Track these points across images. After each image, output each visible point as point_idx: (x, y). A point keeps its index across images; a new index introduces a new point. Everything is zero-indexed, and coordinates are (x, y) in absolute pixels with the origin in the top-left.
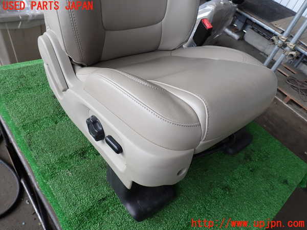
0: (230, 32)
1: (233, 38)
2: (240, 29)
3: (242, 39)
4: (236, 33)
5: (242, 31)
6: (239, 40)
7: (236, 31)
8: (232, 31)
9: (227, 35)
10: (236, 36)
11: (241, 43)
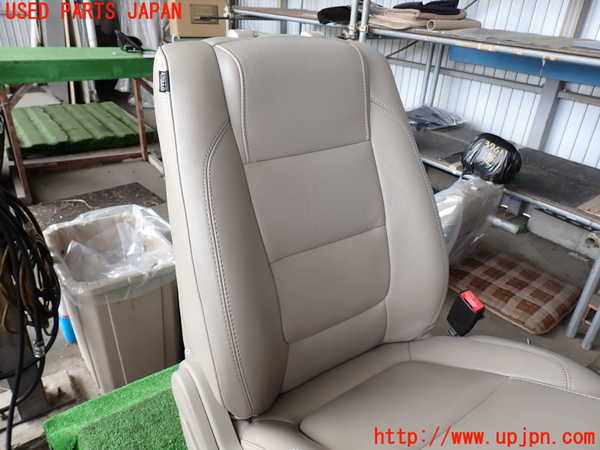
0: (497, 221)
1: (506, 231)
2: (516, 213)
3: (524, 230)
4: (510, 221)
5: (520, 215)
6: (519, 232)
7: (509, 217)
8: (501, 218)
9: (494, 226)
10: (512, 228)
11: (525, 237)
